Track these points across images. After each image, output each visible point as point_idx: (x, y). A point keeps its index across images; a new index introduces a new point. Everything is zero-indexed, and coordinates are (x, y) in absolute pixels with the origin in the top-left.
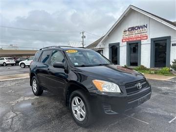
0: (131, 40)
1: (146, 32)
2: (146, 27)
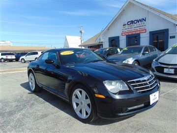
0: (130, 33)
1: (145, 25)
2: (145, 21)
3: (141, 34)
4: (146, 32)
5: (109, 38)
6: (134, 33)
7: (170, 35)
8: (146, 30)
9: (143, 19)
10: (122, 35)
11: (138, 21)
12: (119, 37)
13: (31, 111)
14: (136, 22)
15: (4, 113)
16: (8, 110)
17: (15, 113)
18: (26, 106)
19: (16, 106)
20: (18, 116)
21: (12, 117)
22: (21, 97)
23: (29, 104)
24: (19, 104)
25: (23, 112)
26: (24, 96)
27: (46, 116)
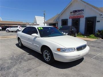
0: (74, 18)
1: (83, 14)
2: (83, 11)
3: (80, 18)
4: (83, 17)
5: (62, 20)
6: (76, 18)
7: (97, 20)
8: (83, 16)
9: (82, 10)
10: (69, 18)
11: (79, 11)
12: (67, 19)
13: (20, 67)
14: (78, 11)
15: (5, 67)
16: (6, 66)
17: (11, 68)
18: (17, 63)
19: (11, 63)
20: (13, 69)
21: (10, 71)
22: (13, 57)
23: (19, 61)
24: (12, 61)
25: (16, 67)
26: (15, 56)
27: (30, 70)
